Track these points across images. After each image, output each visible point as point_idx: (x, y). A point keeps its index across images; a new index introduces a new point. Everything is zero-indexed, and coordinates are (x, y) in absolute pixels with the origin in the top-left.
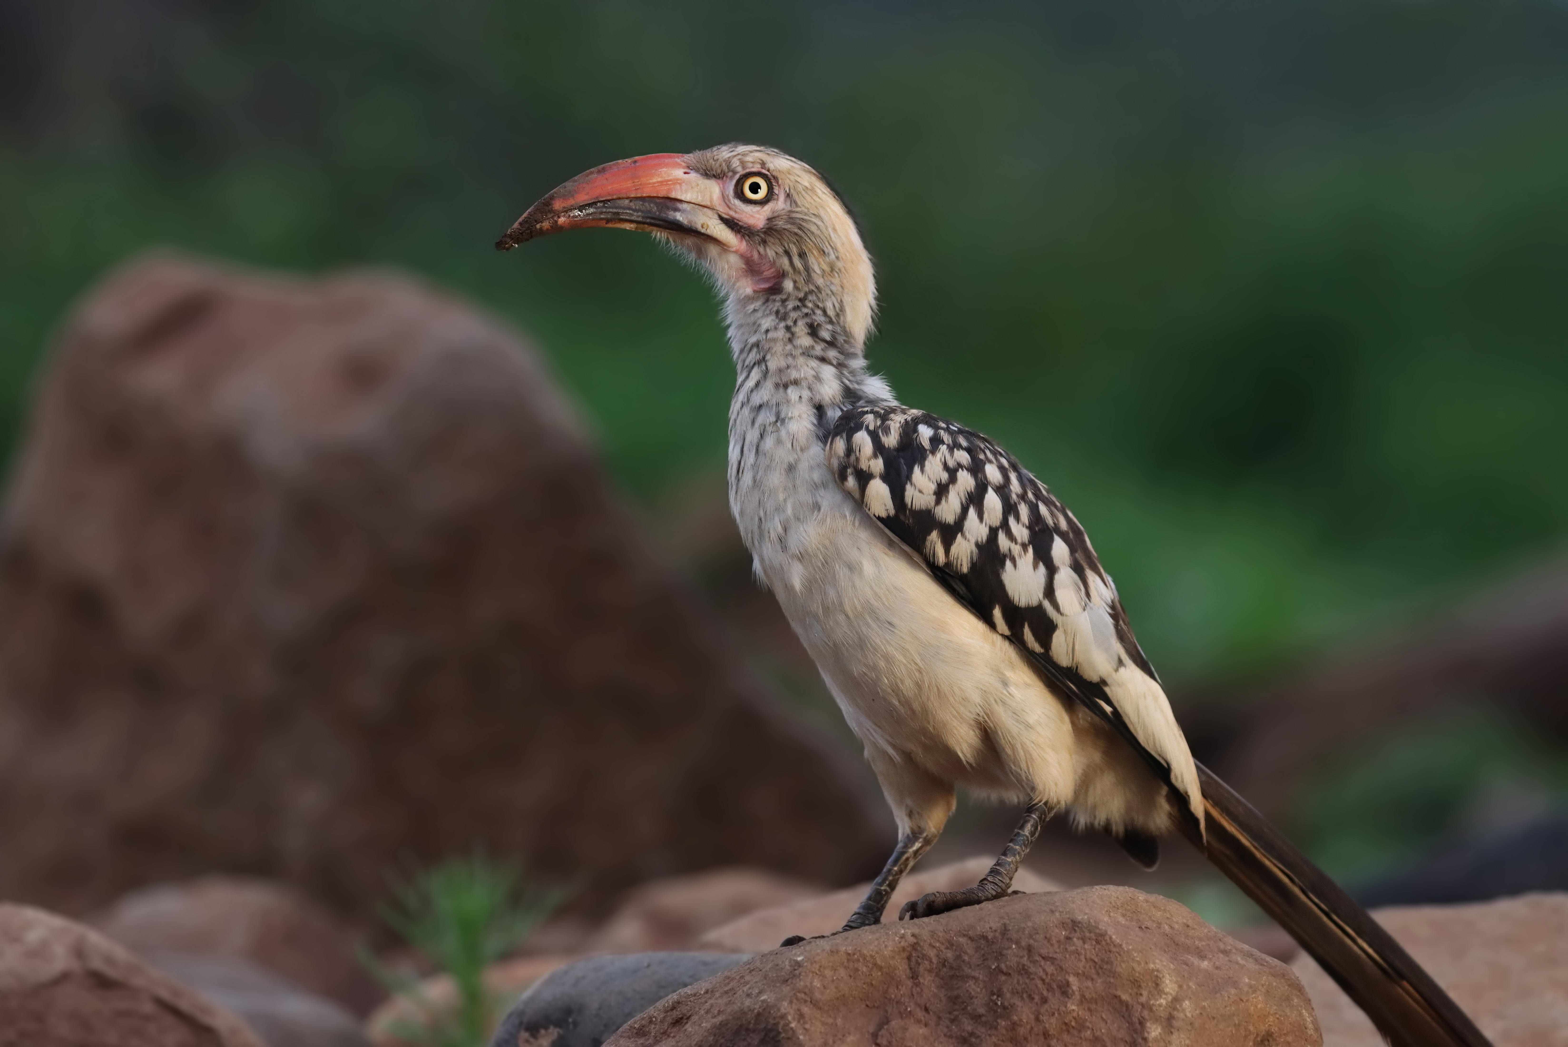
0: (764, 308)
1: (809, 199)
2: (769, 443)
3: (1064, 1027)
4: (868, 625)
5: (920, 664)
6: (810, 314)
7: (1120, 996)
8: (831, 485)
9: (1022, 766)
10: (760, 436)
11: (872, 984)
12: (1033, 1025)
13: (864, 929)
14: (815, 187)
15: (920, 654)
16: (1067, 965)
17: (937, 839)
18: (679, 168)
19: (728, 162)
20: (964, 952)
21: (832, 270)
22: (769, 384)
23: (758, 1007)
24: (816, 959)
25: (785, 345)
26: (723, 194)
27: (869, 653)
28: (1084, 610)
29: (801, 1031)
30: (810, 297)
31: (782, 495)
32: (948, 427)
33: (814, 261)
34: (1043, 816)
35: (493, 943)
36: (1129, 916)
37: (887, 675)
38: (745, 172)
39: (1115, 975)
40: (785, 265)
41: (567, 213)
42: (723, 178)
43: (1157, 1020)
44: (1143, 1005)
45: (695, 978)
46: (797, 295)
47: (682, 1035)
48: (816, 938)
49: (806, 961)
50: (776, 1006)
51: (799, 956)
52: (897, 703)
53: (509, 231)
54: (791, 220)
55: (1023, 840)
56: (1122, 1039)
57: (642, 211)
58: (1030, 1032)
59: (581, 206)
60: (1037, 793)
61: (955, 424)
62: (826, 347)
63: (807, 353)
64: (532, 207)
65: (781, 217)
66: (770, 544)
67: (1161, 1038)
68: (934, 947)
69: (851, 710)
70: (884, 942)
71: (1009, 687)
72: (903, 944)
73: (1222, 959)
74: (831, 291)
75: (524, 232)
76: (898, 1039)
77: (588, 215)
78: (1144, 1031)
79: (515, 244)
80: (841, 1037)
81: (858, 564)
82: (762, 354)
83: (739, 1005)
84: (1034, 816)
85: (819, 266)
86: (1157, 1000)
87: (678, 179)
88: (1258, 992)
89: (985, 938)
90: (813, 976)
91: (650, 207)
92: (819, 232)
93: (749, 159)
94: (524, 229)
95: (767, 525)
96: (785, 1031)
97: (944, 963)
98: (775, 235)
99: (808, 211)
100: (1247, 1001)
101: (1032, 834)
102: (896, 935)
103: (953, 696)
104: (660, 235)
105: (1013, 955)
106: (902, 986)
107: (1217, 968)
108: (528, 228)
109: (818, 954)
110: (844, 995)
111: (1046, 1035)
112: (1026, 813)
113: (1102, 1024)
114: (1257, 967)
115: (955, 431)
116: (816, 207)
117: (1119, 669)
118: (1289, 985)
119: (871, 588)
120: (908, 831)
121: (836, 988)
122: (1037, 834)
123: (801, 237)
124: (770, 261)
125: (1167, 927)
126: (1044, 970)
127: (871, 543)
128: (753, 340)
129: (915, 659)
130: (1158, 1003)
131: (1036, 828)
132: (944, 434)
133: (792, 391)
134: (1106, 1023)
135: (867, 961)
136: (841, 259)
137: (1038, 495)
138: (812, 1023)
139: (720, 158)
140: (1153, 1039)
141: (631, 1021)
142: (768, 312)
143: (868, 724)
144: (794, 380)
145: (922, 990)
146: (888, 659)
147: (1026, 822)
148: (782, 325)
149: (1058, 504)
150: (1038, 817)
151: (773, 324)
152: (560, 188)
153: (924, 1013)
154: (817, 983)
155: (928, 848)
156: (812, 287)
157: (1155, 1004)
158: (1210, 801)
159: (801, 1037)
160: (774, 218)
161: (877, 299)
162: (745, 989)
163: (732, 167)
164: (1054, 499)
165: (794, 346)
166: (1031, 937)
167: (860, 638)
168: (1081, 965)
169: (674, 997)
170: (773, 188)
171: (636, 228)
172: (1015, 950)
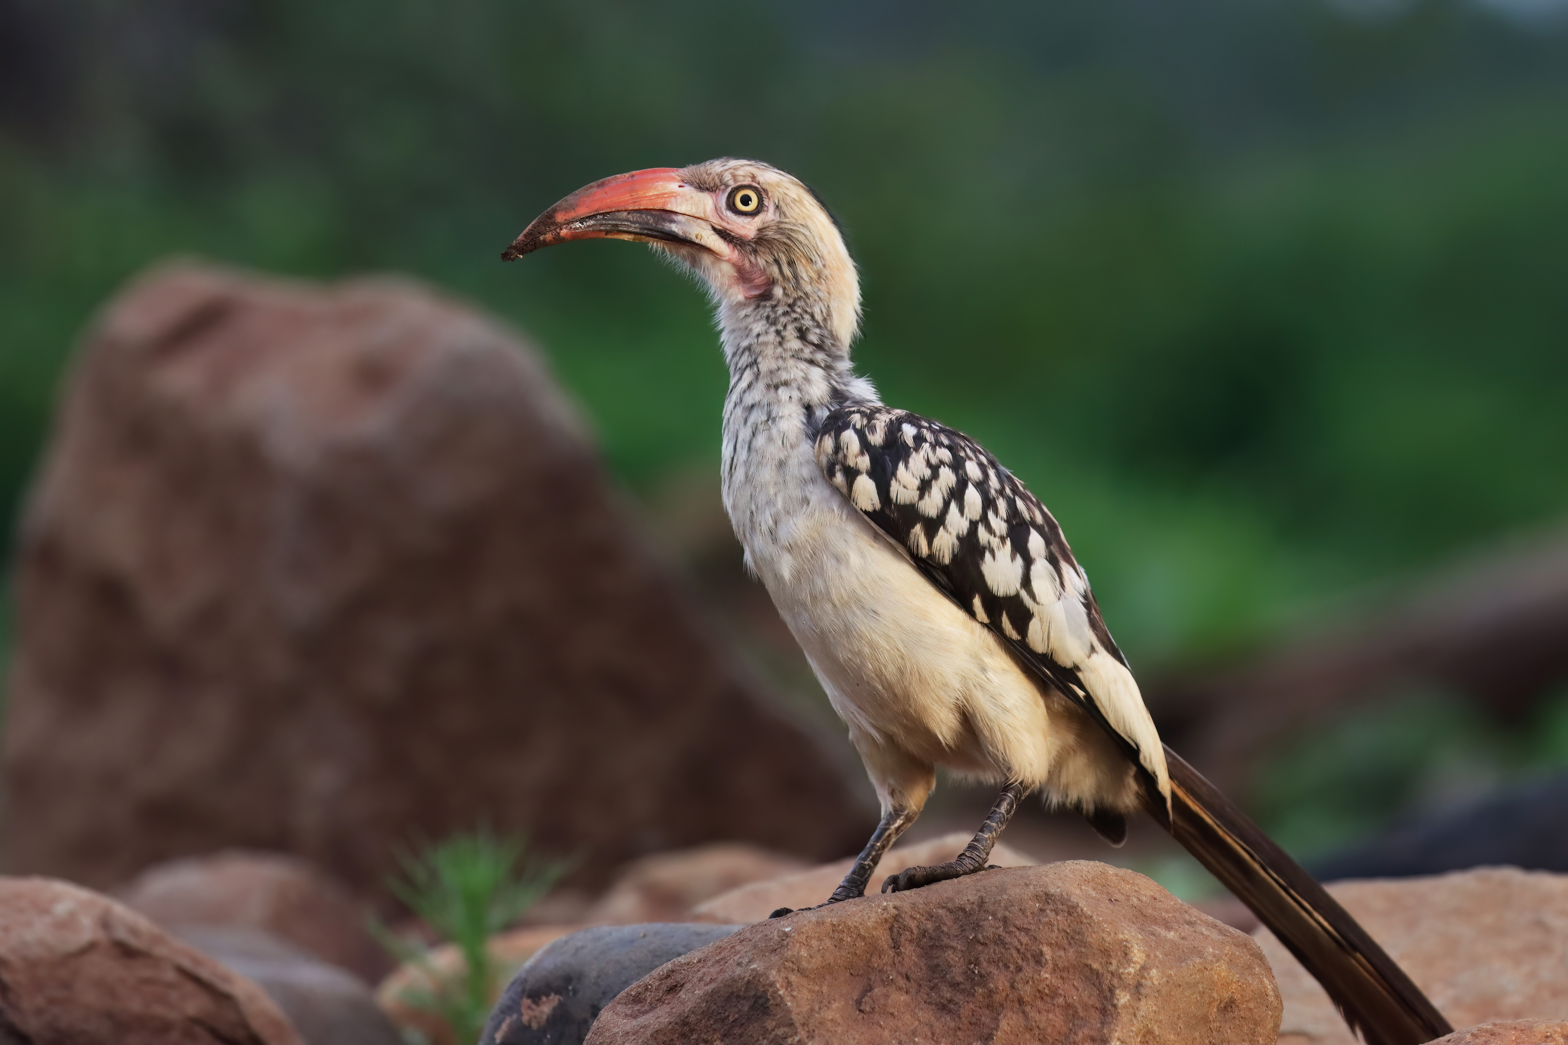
0: (755, 313)
1: (797, 210)
2: (760, 441)
3: (1038, 995)
4: (854, 613)
5: (903, 651)
6: (799, 318)
7: (1090, 965)
8: (819, 480)
9: (999, 747)
10: (752, 434)
11: (856, 954)
12: (1008, 993)
13: (848, 902)
14: (802, 199)
15: (902, 641)
16: (1041, 936)
17: (918, 815)
18: (674, 182)
19: (720, 176)
20: (943, 924)
21: (819, 277)
22: (760, 386)
23: (748, 975)
24: (802, 930)
25: (775, 348)
26: (716, 207)
27: (854, 640)
28: (1059, 599)
29: (788, 999)
30: (799, 303)
31: (773, 490)
32: (930, 426)
33: (802, 269)
34: (1018, 795)
35: (497, 915)
36: (1099, 890)
37: (872, 661)
38: (737, 185)
39: (1084, 944)
40: (775, 272)
41: (568, 225)
42: (715, 191)
43: (1125, 987)
44: (1112, 973)
45: (688, 948)
46: (787, 301)
47: (676, 1002)
48: (803, 910)
49: (794, 932)
50: (765, 974)
51: (787, 927)
52: (880, 688)
53: (514, 242)
54: (780, 230)
55: (1000, 818)
56: (1093, 1006)
57: (640, 223)
58: (1006, 1000)
59: (581, 219)
60: (1013, 772)
61: (937, 424)
62: (814, 350)
63: (796, 356)
64: (536, 220)
65: (771, 228)
66: (760, 537)
67: (1130, 1005)
68: (915, 918)
69: (836, 693)
70: (867, 913)
71: (987, 673)
72: (885, 915)
73: (1187, 930)
74: (819, 297)
75: (528, 243)
76: (880, 1006)
77: (589, 226)
78: (1113, 998)
79: (519, 254)
80: (827, 1004)
81: (845, 556)
82: (753, 357)
83: (730, 973)
84: (1010, 795)
85: (807, 273)
86: (1126, 968)
87: (673, 193)
88: (1222, 961)
89: (963, 909)
90: (800, 946)
91: (647, 219)
92: (806, 242)
93: (740, 172)
94: (529, 241)
95: (758, 518)
96: (774, 998)
97: (924, 933)
98: (765, 245)
99: (797, 222)
100: (1211, 970)
101: (1008, 812)
102: (879, 907)
103: (933, 681)
104: (656, 245)
105: (990, 926)
106: (885, 956)
107: (1183, 938)
108: (532, 239)
109: (805, 926)
110: (829, 965)
111: (1021, 1001)
112: (1002, 792)
113: (1074, 992)
114: (1220, 937)
115: (937, 429)
116: (804, 218)
117: (1092, 655)
118: (1251, 955)
119: (857, 578)
120: (890, 809)
121: (822, 957)
122: (1013, 812)
123: (789, 246)
124: (761, 269)
125: (1135, 900)
126: (1019, 940)
127: (858, 536)
128: (745, 343)
129: (898, 645)
130: (1126, 971)
131: (1012, 806)
132: (926, 433)
133: (782, 392)
134: (1078, 990)
135: (851, 932)
136: (827, 267)
137: (1015, 490)
138: (799, 990)
139: (713, 172)
140: (1122, 1005)
141: (628, 988)
142: (759, 317)
143: (853, 708)
144: (784, 381)
145: (903, 960)
146: (872, 645)
147: (1002, 800)
148: (773, 329)
149: (1034, 499)
150: (1013, 795)
151: (764, 328)
152: (562, 201)
153: (905, 981)
154: (804, 953)
155: (910, 825)
156: (800, 294)
157: (1123, 972)
158: (1176, 781)
159: (789, 1004)
160: (764, 228)
161: (862, 304)
162: (736, 958)
163: (724, 181)
164: (1030, 494)
165: (784, 349)
166: (1006, 908)
167: (846, 625)
168: (1054, 935)
169: (669, 965)
170: (763, 201)
171: (634, 239)
172: (991, 922)
